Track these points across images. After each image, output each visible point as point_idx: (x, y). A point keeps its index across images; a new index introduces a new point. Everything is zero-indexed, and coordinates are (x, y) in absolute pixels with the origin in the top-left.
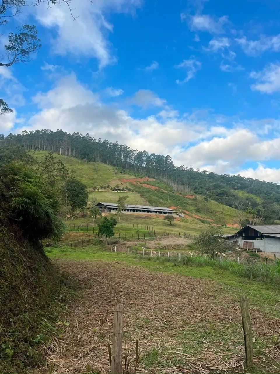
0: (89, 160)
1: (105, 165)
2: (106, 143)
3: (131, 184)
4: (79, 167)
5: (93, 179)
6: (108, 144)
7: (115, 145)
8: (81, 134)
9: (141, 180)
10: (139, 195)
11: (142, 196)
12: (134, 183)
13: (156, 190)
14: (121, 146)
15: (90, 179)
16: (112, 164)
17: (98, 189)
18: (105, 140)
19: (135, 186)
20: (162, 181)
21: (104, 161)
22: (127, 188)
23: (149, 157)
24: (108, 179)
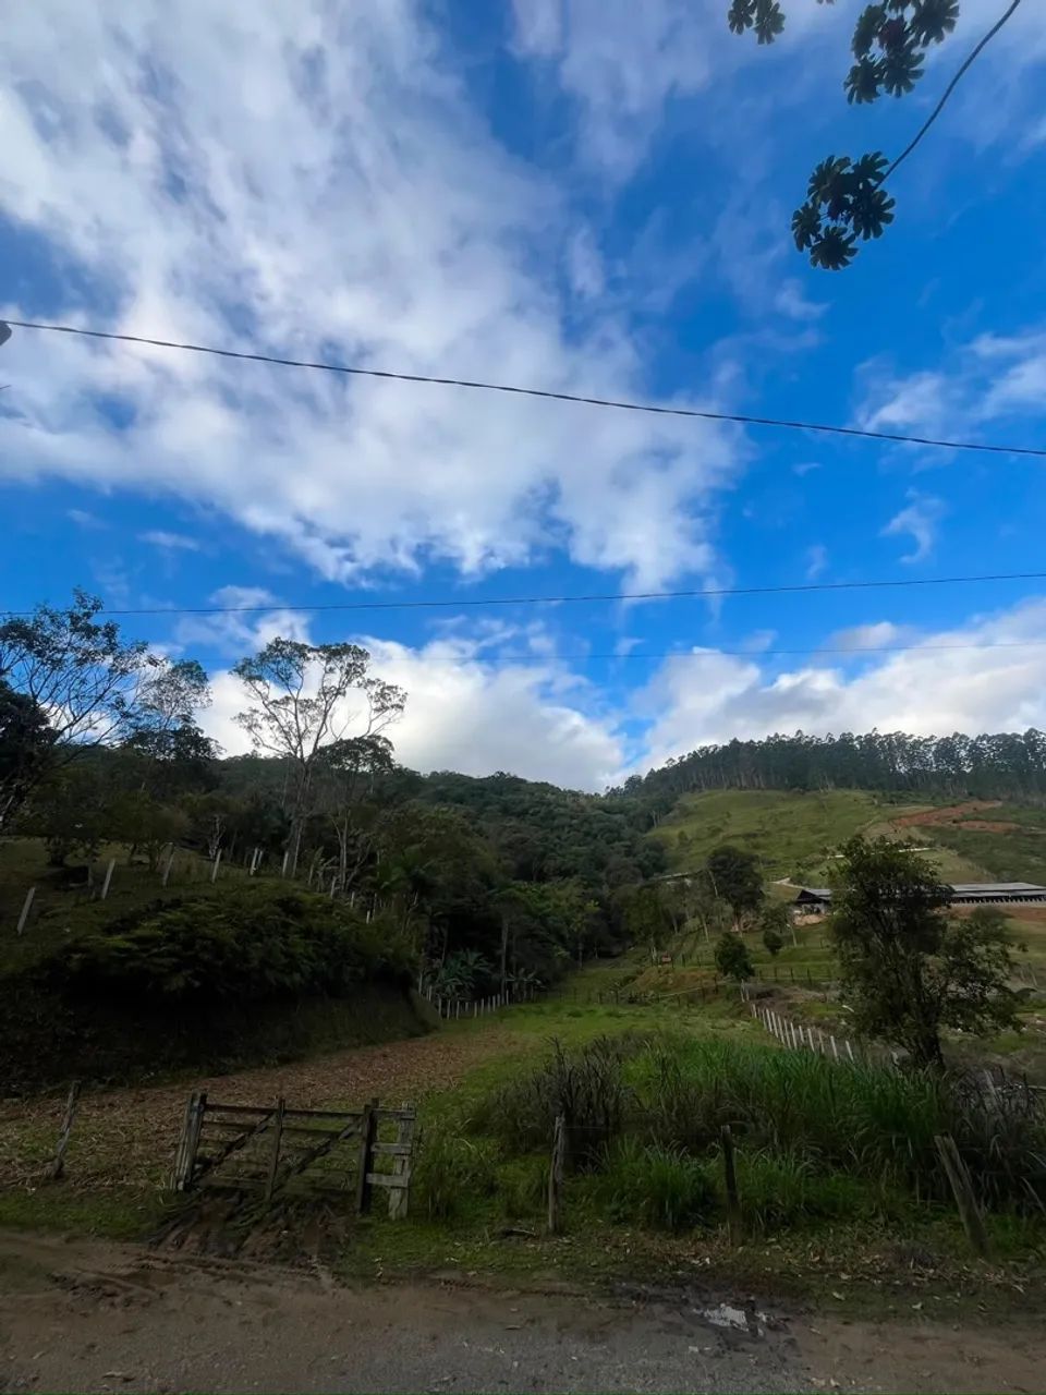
0: (806, 788)
1: (847, 792)
2: (846, 740)
3: (924, 828)
4: (784, 808)
5: (820, 831)
6: (852, 740)
7: (870, 740)
8: (784, 736)
9: (955, 813)
10: (954, 853)
11: (962, 855)
12: (934, 823)
13: (1008, 832)
14: (889, 736)
15: (814, 833)
16: (863, 785)
17: (834, 854)
18: (844, 734)
19: (939, 830)
20: (1027, 803)
21: (843, 783)
22: (910, 839)
23: (974, 746)
24: (856, 825)
